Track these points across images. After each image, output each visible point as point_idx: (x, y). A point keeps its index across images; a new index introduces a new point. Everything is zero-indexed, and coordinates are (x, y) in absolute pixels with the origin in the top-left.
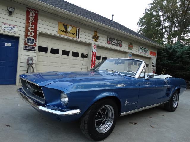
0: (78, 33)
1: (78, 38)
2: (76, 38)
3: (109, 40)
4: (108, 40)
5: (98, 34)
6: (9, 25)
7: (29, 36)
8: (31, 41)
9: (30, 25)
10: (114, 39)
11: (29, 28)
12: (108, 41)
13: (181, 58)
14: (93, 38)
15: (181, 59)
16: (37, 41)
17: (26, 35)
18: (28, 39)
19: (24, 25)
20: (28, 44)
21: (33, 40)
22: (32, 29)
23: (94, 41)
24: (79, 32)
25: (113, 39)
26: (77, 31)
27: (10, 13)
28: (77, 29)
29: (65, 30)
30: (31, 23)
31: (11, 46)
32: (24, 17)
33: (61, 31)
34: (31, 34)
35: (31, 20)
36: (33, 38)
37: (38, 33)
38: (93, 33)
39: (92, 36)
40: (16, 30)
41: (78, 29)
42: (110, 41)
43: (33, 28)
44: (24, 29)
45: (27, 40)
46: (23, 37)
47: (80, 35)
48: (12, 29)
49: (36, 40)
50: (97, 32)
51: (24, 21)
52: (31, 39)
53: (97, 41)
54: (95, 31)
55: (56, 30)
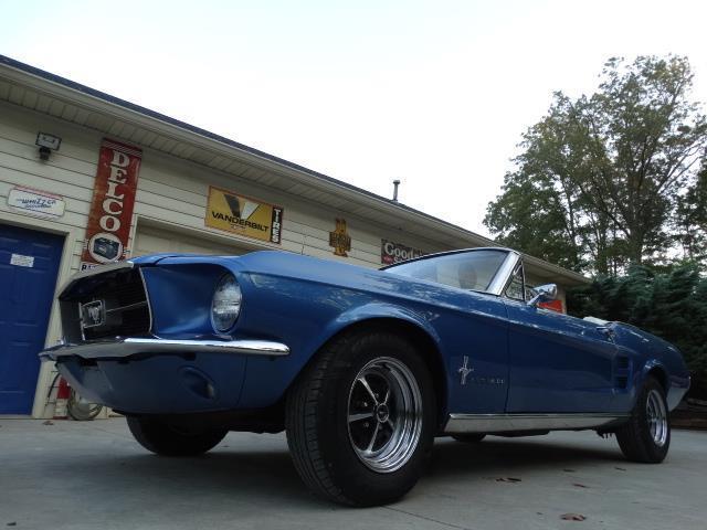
0: (276, 224)
1: (278, 243)
2: (271, 241)
3: (389, 251)
4: (383, 250)
5: (349, 232)
6: (34, 191)
7: (102, 231)
8: (108, 249)
9: (111, 192)
10: (408, 250)
11: (106, 205)
12: (384, 254)
13: (654, 314)
14: (332, 243)
15: (655, 317)
16: (129, 248)
17: (93, 228)
18: (97, 241)
19: (88, 195)
20: (97, 257)
21: (116, 245)
22: (114, 207)
23: (335, 254)
24: (280, 221)
25: (401, 247)
26: (273, 220)
27: (44, 154)
28: (274, 213)
29: (230, 215)
30: (112, 186)
31: (31, 265)
32: (93, 170)
33: (220, 216)
34: (110, 224)
35: (113, 178)
36: (116, 240)
37: (134, 222)
38: (333, 228)
39: (327, 237)
40: (57, 207)
41: (278, 211)
42: (392, 257)
43: (121, 204)
44: (85, 208)
45: (92, 244)
46: (81, 235)
47: (284, 233)
48: (43, 205)
49: (125, 244)
50: (344, 222)
51: (90, 182)
52: (108, 242)
53: (345, 255)
54: (338, 221)
55: (202, 212)
